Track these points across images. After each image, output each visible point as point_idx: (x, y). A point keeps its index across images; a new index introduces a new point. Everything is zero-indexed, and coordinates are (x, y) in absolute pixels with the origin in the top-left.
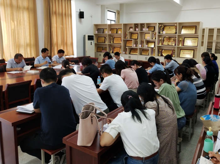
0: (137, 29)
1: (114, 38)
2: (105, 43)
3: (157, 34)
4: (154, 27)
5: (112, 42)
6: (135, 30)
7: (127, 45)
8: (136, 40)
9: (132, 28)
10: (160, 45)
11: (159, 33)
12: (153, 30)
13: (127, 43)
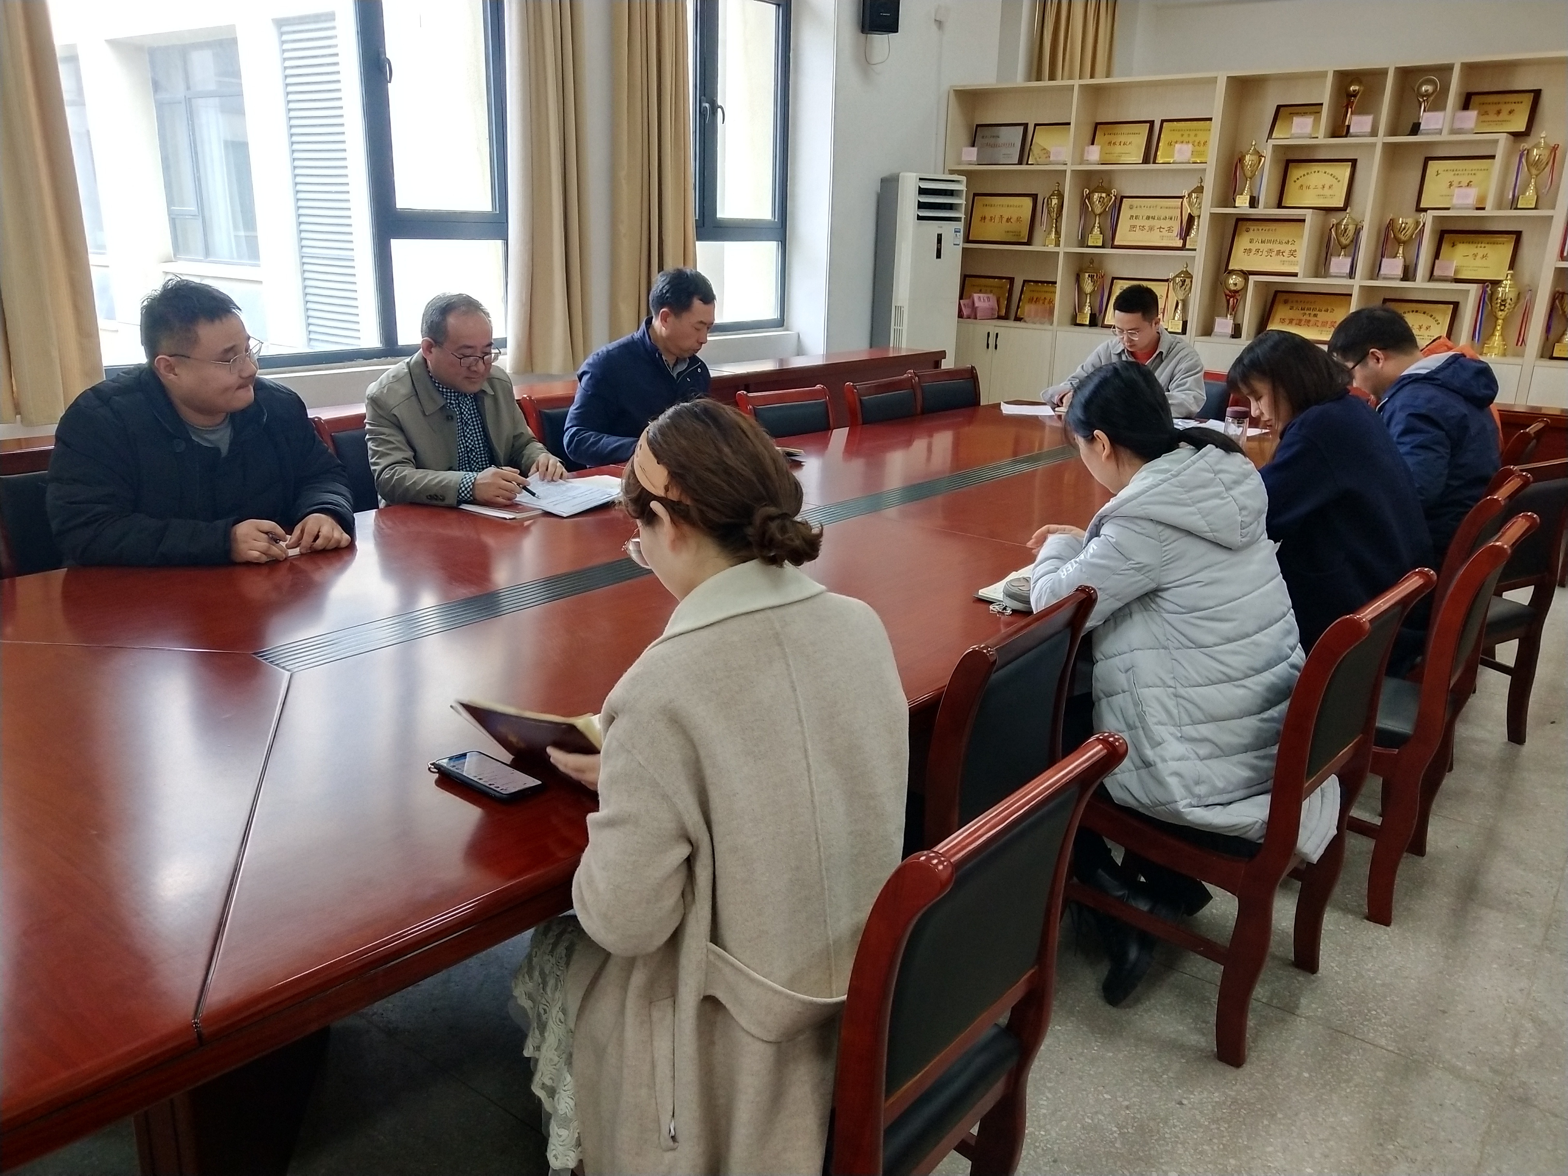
0: (1359, 123)
1: (1123, 198)
2: (1029, 243)
4: (1528, 100)
5: (1095, 238)
6: (1339, 129)
7: (1242, 260)
8: (1334, 218)
9: (1313, 108)
12: (1522, 128)
13: (1243, 243)
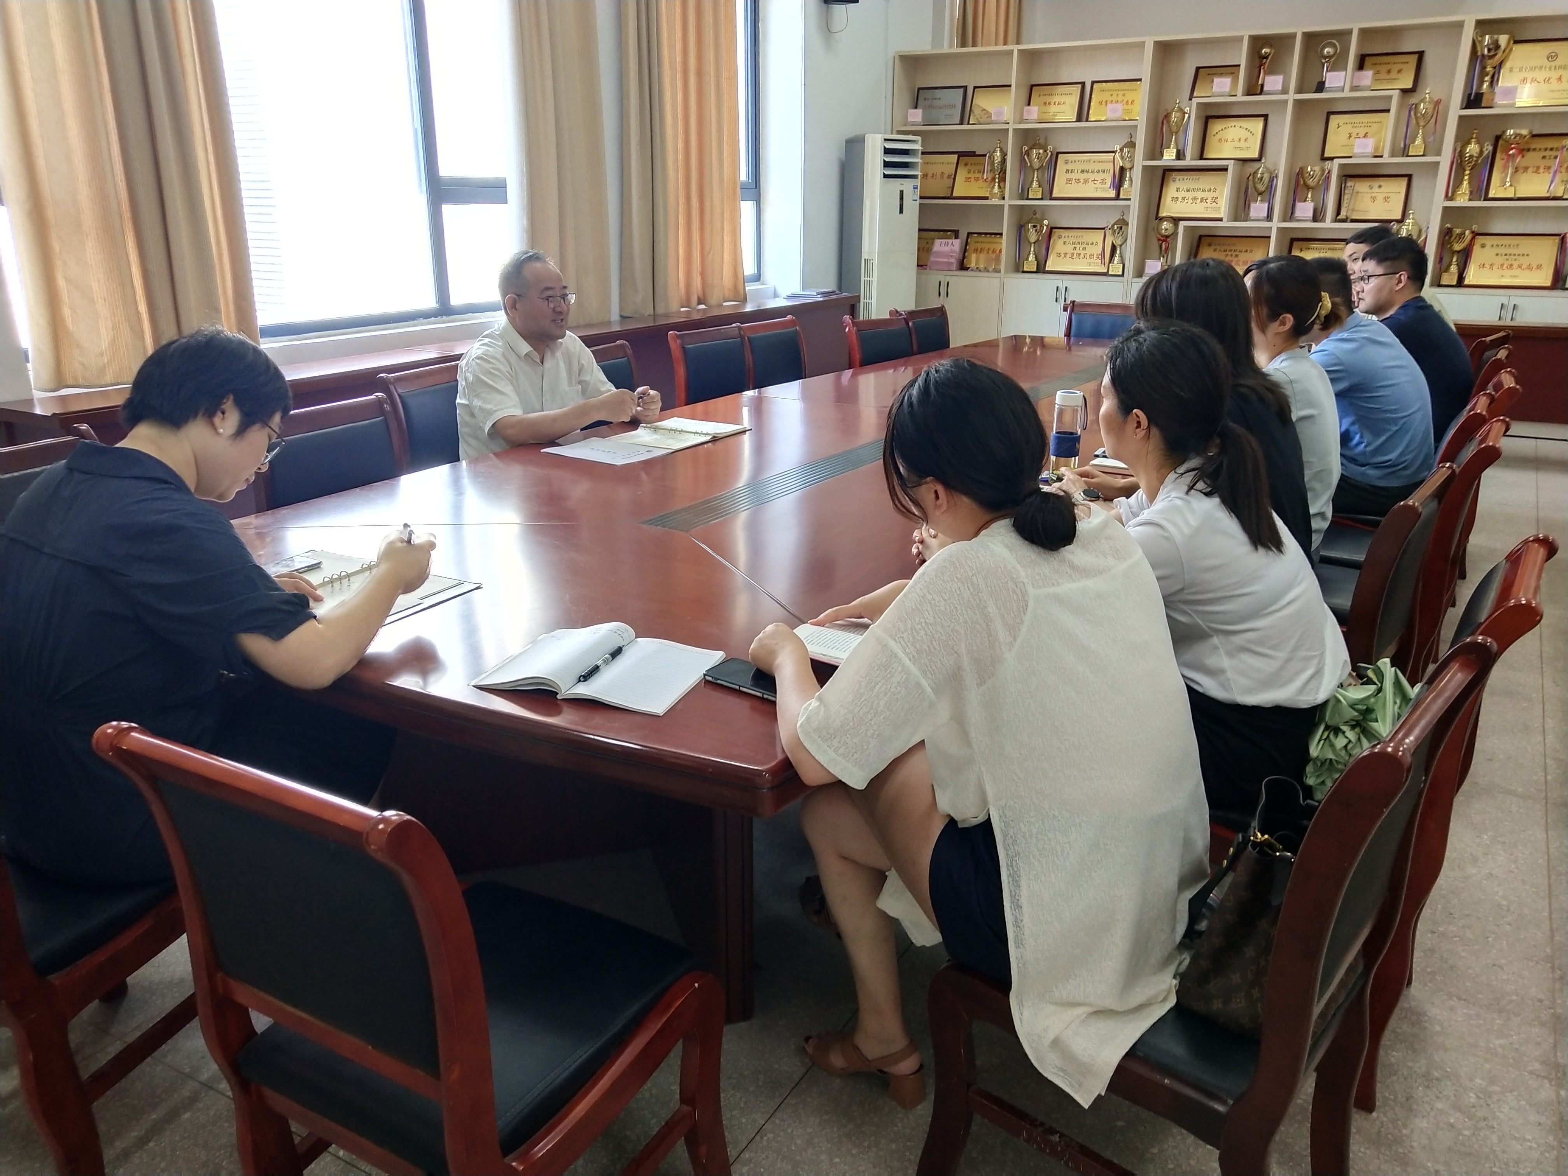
0: (1273, 82)
1: (1058, 153)
3: (1455, 111)
4: (1414, 59)
5: (1035, 190)
6: (1254, 88)
7: (1171, 207)
8: (1251, 168)
9: (1231, 69)
10: (1462, 200)
11: (1473, 100)
12: (1409, 85)
13: (1170, 192)
